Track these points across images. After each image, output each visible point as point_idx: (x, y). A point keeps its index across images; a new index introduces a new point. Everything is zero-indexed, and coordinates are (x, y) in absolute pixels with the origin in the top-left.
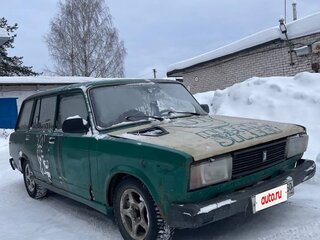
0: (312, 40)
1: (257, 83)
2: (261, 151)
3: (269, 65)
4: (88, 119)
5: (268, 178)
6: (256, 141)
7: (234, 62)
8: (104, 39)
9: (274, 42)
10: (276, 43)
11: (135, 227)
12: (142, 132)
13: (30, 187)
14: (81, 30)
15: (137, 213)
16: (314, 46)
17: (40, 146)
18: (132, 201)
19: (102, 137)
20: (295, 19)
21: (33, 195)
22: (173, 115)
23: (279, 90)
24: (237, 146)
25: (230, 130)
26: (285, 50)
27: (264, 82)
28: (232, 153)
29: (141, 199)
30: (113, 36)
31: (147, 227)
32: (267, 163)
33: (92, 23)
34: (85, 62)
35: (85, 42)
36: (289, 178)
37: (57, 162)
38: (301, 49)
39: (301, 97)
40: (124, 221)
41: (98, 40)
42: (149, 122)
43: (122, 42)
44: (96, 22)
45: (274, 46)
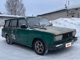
0: (72, 10)
1: (62, 19)
2: (68, 34)
3: (62, 15)
4: (27, 25)
5: (68, 40)
6: (67, 32)
7: (54, 14)
8: (20, 6)
9: (63, 10)
10: (64, 10)
11: (39, 50)
12: (41, 29)
13: (8, 42)
14: (14, 3)
15: (40, 47)
16: (73, 12)
17: (12, 31)
18: (38, 44)
19: (31, 29)
20: (69, 5)
21: (9, 43)
22: (46, 25)
23: (67, 21)
24: (64, 33)
25: (61, 29)
26: (66, 12)
27: (63, 19)
28: (62, 34)
29: (41, 44)
30: (22, 5)
31: (42, 50)
32: (69, 37)
33: (17, 2)
34: (15, 12)
35: (15, 6)
36: (73, 40)
37: (18, 35)
38: (70, 12)
39: (72, 23)
40: (36, 49)
41: (19, 6)
42: (41, 27)
43: (25, 7)
44: (18, 1)
45: (63, 11)
